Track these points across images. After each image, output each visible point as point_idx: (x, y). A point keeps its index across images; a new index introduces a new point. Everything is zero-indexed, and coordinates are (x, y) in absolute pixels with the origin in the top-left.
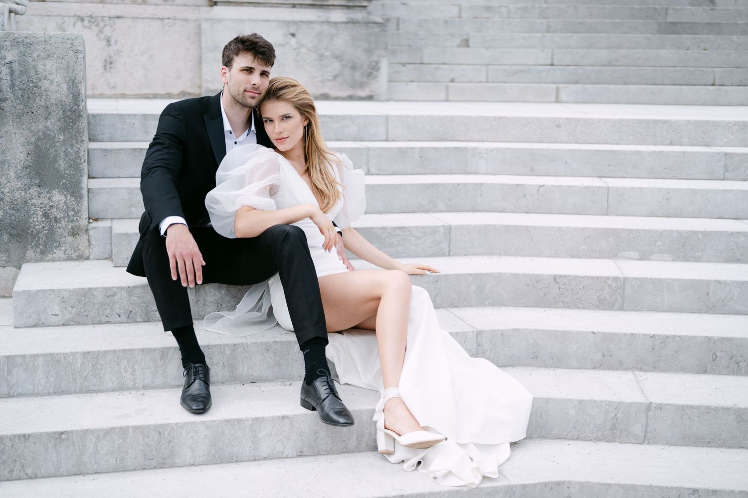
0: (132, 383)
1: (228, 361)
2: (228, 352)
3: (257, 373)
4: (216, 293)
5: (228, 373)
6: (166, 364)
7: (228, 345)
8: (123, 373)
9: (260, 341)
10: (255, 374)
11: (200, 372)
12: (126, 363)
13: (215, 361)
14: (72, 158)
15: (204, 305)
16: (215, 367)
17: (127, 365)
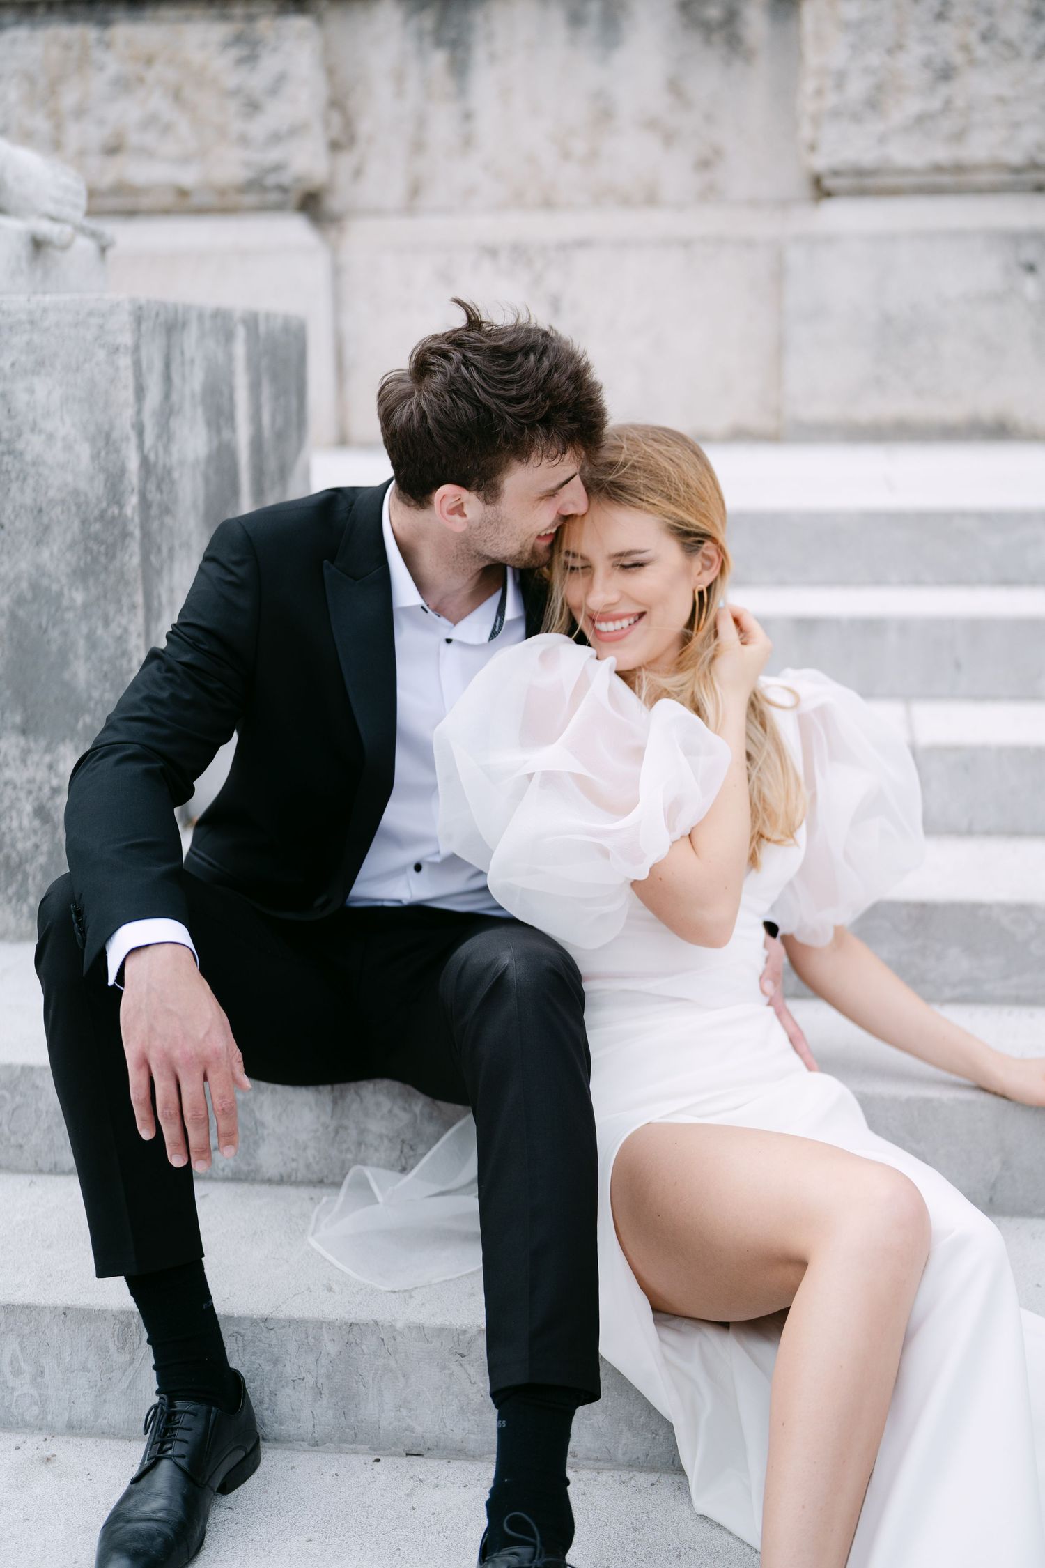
0: (35, 1410)
1: (328, 1377)
2: (332, 1349)
3: (425, 1424)
4: (397, 1110)
5: (331, 1413)
6: (137, 1364)
7: (330, 1325)
8: (9, 1376)
9: (438, 1321)
10: (419, 1429)
11: (179, 1434)
12: (16, 1346)
13: (289, 1371)
14: (106, 654)
15: (359, 1144)
16: (288, 1390)
17: (18, 1353)
